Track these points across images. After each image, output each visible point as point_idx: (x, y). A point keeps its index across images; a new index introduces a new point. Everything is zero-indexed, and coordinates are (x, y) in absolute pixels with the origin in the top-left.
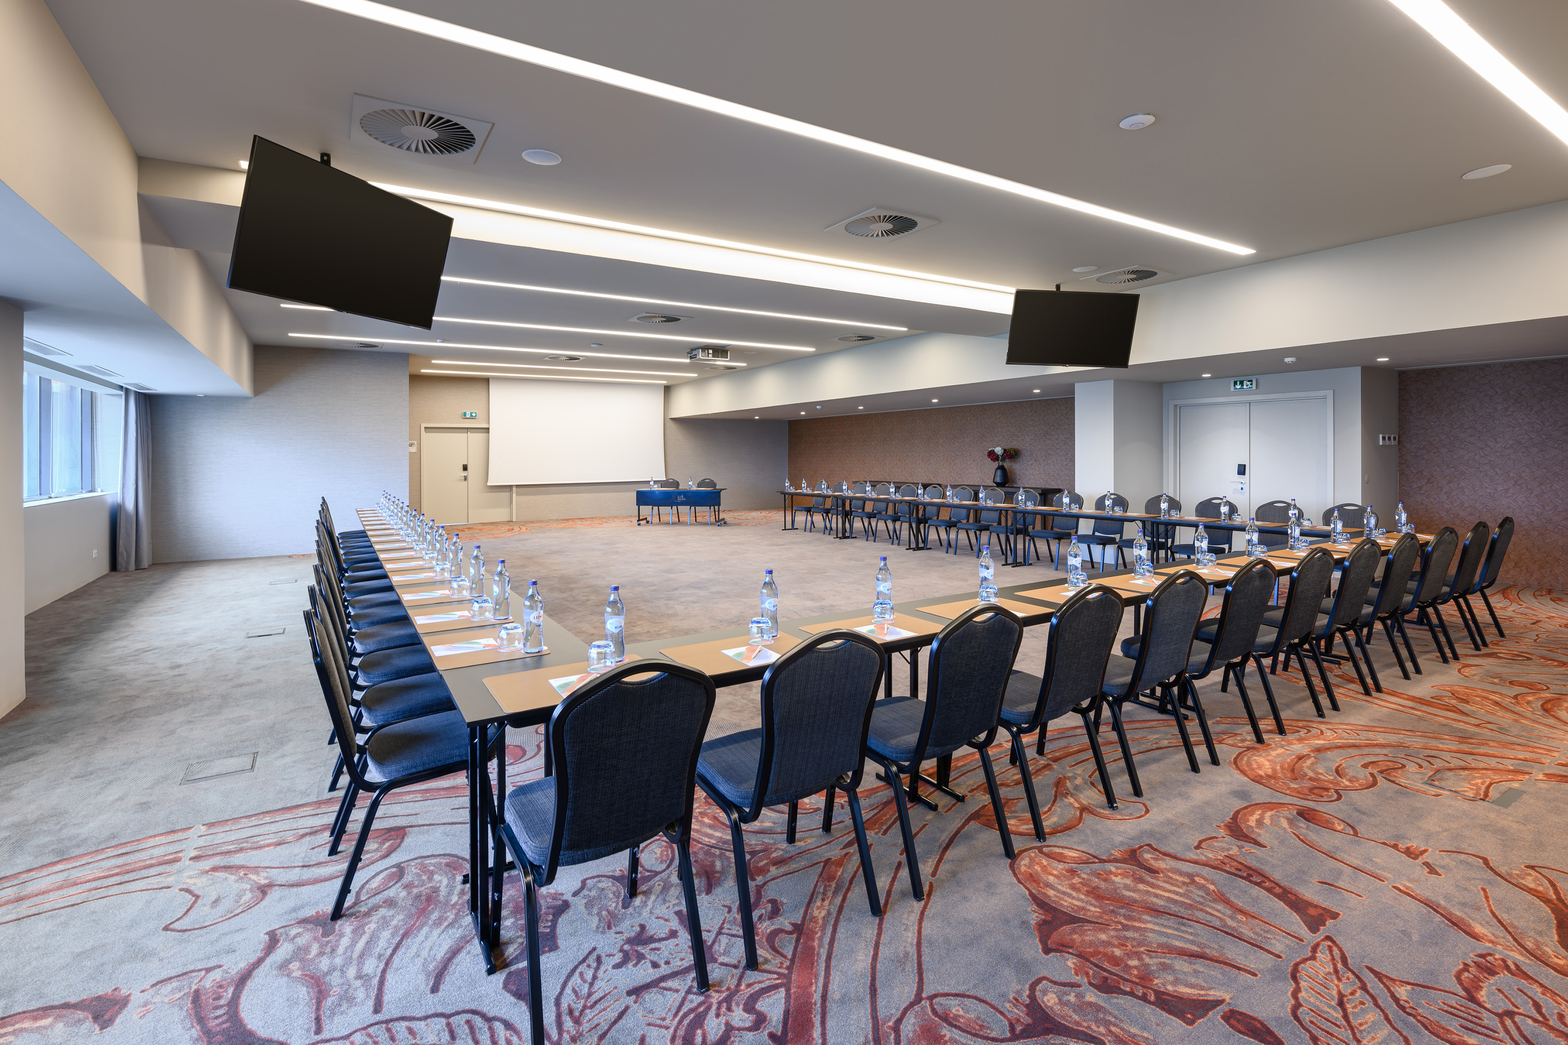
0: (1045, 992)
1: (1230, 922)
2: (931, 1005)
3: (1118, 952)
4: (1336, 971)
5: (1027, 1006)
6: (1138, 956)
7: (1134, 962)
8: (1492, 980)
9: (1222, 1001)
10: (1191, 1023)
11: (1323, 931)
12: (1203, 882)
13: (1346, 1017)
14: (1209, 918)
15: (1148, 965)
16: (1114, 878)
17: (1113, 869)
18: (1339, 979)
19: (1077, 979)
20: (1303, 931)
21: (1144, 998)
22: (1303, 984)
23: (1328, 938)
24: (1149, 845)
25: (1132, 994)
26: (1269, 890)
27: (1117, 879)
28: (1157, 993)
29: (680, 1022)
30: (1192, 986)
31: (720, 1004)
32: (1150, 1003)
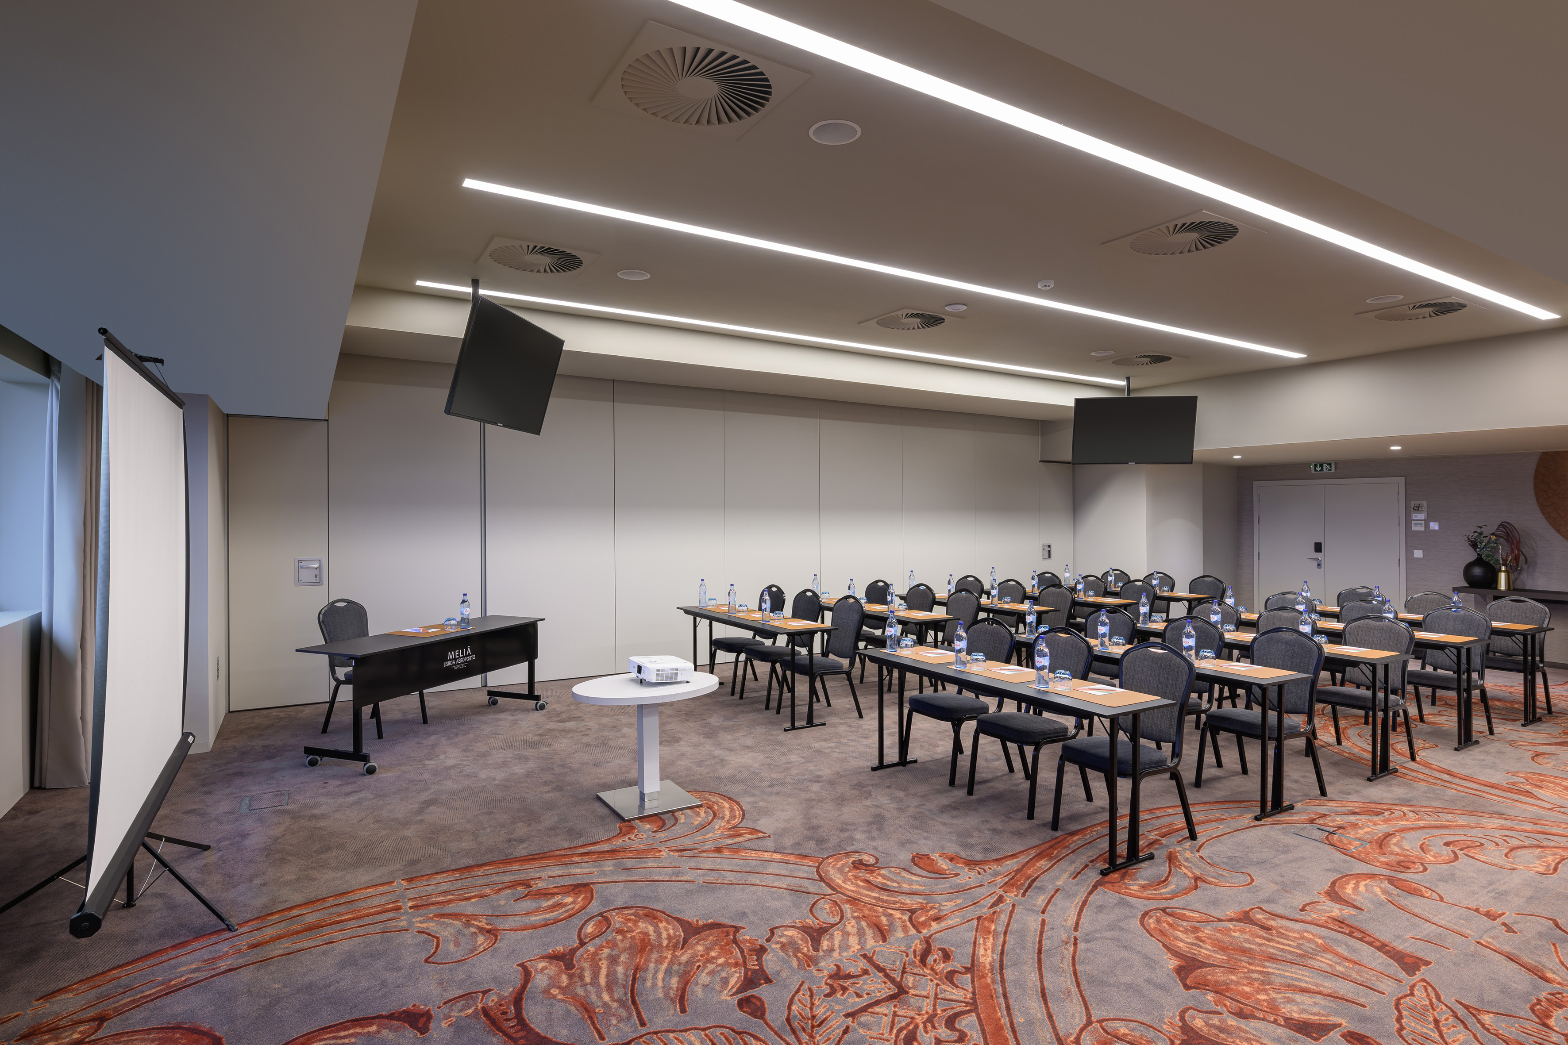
0: (1194, 1018)
1: (1339, 968)
2: (1102, 1027)
3: (1247, 989)
4: (1432, 1004)
5: (1180, 1027)
6: (1266, 991)
7: (1262, 997)
8: (1560, 1011)
9: (1340, 1025)
10: (1316, 1039)
11: (1418, 975)
12: (1311, 936)
13: (1442, 1036)
14: (1322, 965)
15: (1274, 1000)
16: (1233, 934)
17: (1231, 926)
18: (1434, 1009)
19: (1219, 1008)
20: (1402, 975)
21: (1275, 1022)
22: (1405, 1013)
23: (1423, 980)
24: (1260, 908)
25: (1264, 1019)
26: (1370, 944)
27: (1237, 934)
28: (1286, 1019)
29: (897, 1036)
30: (1315, 1014)
31: (924, 1023)
32: (1280, 1025)
